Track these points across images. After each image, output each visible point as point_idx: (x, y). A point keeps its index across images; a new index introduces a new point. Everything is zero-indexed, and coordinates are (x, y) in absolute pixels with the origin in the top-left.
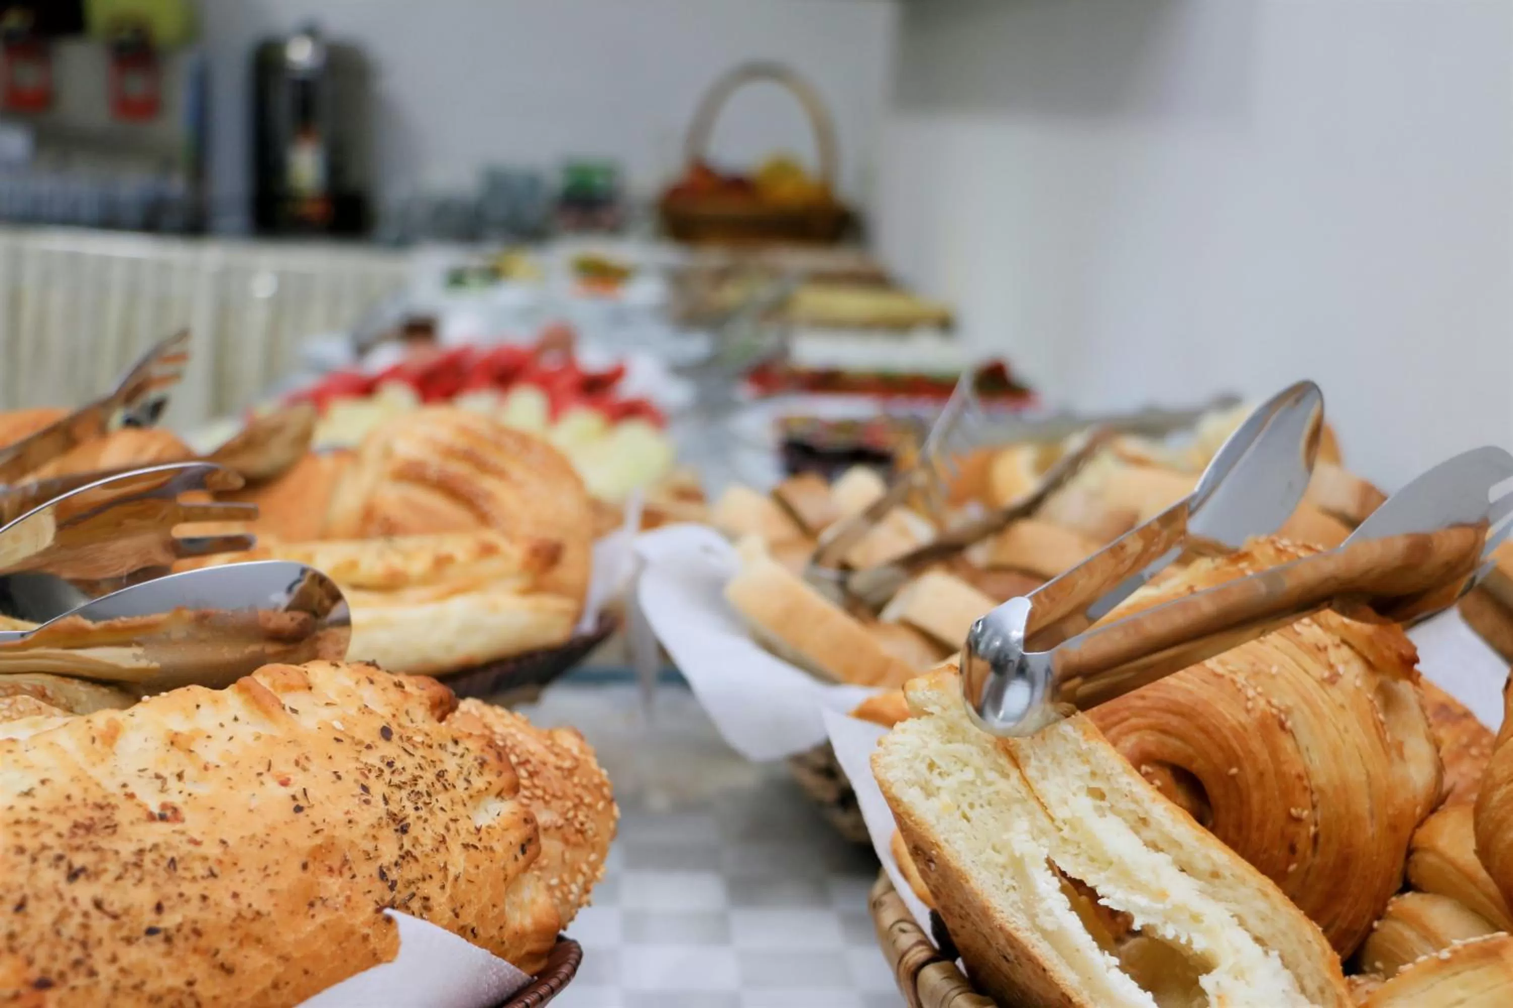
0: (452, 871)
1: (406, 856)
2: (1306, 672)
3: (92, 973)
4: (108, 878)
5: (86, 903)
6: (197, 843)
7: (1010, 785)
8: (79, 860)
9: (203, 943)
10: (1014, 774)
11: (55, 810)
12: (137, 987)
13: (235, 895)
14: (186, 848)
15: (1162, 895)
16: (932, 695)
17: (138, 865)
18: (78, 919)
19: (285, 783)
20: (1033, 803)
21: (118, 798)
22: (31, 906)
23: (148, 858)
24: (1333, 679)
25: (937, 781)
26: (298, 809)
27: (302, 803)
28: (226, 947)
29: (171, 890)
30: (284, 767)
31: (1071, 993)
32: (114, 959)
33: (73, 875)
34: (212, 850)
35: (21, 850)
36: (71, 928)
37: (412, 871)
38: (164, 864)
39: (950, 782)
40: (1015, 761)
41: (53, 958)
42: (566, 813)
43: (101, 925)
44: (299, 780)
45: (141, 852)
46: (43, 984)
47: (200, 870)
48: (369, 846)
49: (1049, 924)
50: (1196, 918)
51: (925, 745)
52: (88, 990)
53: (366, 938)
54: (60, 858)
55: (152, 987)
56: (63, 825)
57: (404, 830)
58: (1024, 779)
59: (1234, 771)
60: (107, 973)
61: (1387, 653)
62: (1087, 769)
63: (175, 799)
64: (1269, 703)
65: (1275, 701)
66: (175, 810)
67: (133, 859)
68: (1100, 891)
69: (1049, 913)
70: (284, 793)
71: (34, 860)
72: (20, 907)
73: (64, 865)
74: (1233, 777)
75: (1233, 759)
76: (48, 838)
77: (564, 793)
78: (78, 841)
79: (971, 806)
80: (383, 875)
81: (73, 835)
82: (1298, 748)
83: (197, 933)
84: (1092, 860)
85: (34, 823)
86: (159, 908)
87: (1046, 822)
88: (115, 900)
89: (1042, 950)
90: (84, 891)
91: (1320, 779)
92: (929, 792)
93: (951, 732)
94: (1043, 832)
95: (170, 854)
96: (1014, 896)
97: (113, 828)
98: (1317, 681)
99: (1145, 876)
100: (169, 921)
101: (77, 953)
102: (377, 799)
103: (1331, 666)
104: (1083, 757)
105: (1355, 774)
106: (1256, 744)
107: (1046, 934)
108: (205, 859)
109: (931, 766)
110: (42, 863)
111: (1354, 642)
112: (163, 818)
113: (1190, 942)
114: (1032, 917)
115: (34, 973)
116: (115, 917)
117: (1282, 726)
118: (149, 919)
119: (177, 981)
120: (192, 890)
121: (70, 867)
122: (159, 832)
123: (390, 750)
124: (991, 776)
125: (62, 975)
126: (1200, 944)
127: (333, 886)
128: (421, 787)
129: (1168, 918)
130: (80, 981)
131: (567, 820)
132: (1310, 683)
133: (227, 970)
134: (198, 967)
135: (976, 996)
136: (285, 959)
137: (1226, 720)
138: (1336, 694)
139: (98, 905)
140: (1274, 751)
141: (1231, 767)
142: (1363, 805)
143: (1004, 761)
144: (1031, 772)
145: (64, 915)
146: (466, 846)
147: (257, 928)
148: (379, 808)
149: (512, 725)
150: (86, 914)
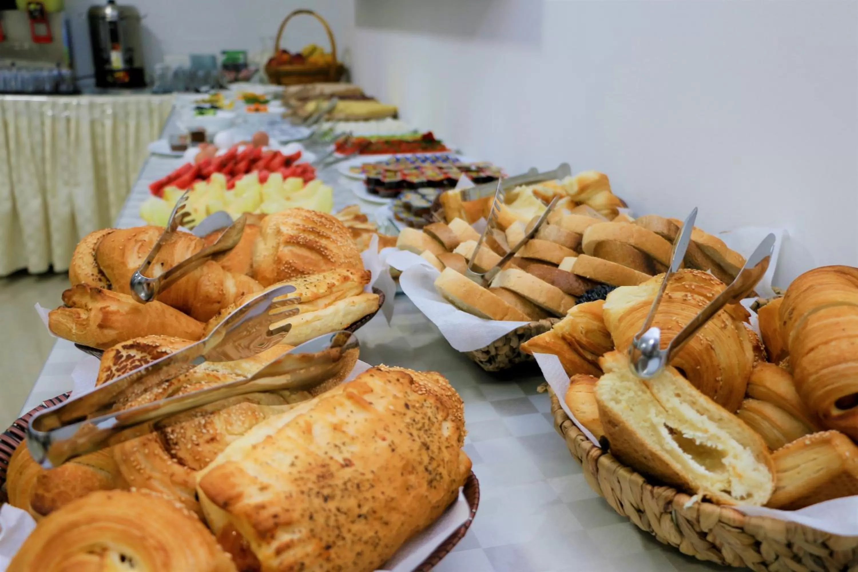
0: (446, 459)
1: (432, 459)
2: (716, 325)
3: (344, 539)
4: (338, 497)
5: (334, 510)
6: (363, 474)
7: (647, 396)
8: (326, 492)
9: (377, 515)
10: (648, 392)
11: (307, 471)
12: (360, 540)
13: (383, 493)
14: (361, 477)
15: (706, 431)
16: (614, 364)
17: (346, 489)
18: (333, 518)
19: (384, 439)
20: (656, 402)
21: (328, 461)
22: (315, 516)
23: (349, 485)
24: (725, 327)
25: (621, 398)
26: (393, 450)
27: (393, 447)
28: (384, 514)
29: (361, 496)
30: (381, 432)
31: (678, 472)
32: (349, 531)
33: (326, 499)
34: (370, 476)
35: (302, 492)
36: (332, 522)
37: (434, 464)
38: (355, 486)
39: (624, 398)
40: (647, 386)
41: (329, 536)
42: (455, 414)
43: (342, 518)
44: (389, 438)
45: (345, 484)
46: (328, 547)
47: (367, 485)
48: (418, 459)
49: (668, 447)
50: (719, 438)
51: (614, 384)
52: (344, 545)
53: (427, 497)
54: (318, 493)
55: (365, 538)
56: (313, 478)
57: (428, 448)
58: (652, 394)
59: (698, 367)
60: (348, 537)
61: (741, 314)
62: (674, 387)
63: (347, 455)
64: (707, 339)
65: (708, 338)
66: (349, 461)
67: (343, 487)
68: (683, 432)
69: (668, 443)
70: (385, 444)
71: (309, 496)
72: (311, 517)
73: (321, 496)
74: (698, 370)
75: (698, 363)
76: (310, 485)
77: (452, 406)
78: (322, 484)
79: (633, 405)
80: (426, 469)
81: (319, 481)
82: (716, 355)
83: (374, 512)
84: (679, 421)
85: (302, 479)
86: (359, 506)
87: (661, 409)
88: (344, 506)
89: (666, 457)
90: (332, 505)
91: (723, 365)
92: (618, 402)
93: (622, 378)
94: (660, 412)
95: (356, 481)
96: (654, 438)
97: (332, 475)
98: (720, 328)
99: (700, 425)
100: (365, 510)
101: (337, 532)
102: (416, 438)
103: (724, 322)
104: (674, 383)
105: (735, 361)
106: (705, 357)
107: (667, 451)
108: (368, 480)
109: (617, 392)
110: (313, 497)
111: (728, 311)
112: (347, 465)
113: (716, 446)
114: (662, 446)
115: (324, 544)
116: (345, 513)
117: (712, 348)
118: (357, 511)
119: (371, 534)
120: (368, 495)
121: (323, 496)
122: (348, 473)
123: (410, 413)
124: (640, 393)
125: (334, 543)
126: (720, 447)
127: (412, 479)
128: (426, 427)
129: (709, 439)
130: (340, 543)
131: (455, 417)
132: (718, 330)
133: (386, 523)
134: (377, 526)
135: (626, 468)
136: (404, 513)
137: (695, 349)
138: (727, 333)
139: (338, 510)
140: (711, 357)
141: (697, 366)
142: (737, 372)
143: (644, 387)
144: (655, 391)
145: (328, 518)
146: (447, 447)
147: (393, 504)
148: (418, 442)
149: (425, 380)
150: (336, 515)
